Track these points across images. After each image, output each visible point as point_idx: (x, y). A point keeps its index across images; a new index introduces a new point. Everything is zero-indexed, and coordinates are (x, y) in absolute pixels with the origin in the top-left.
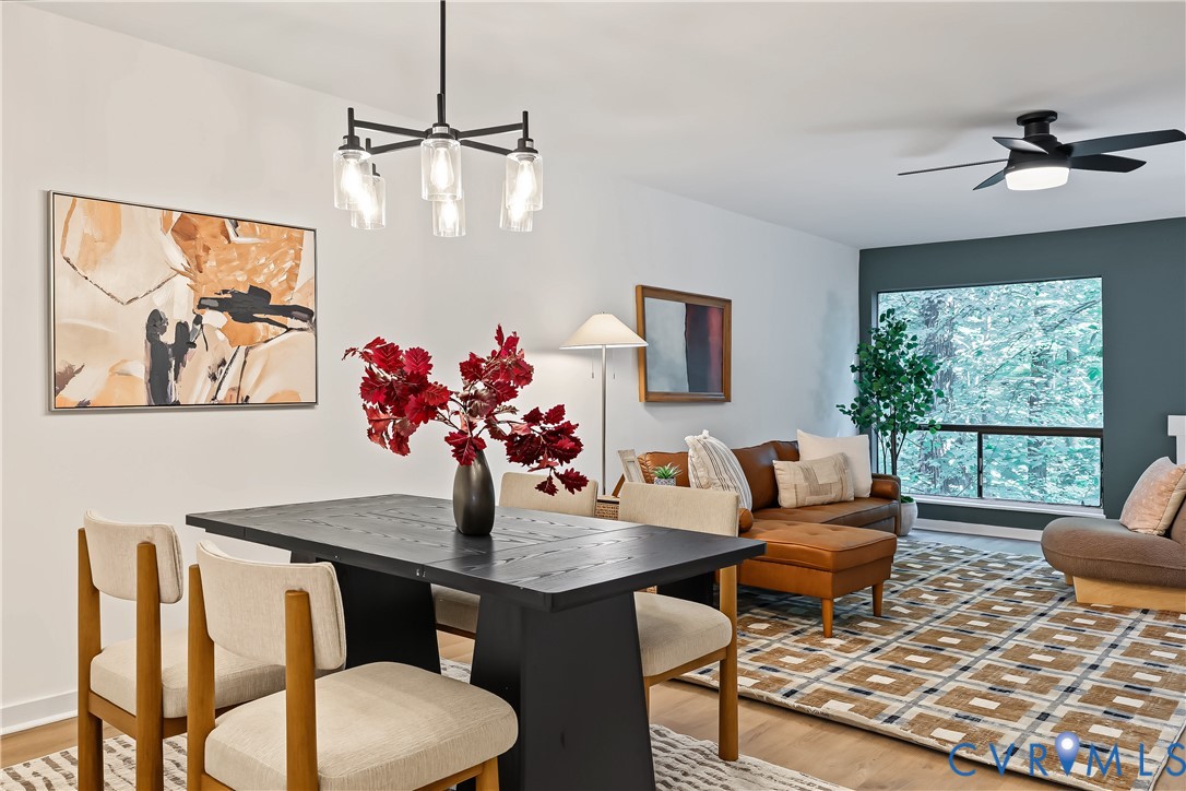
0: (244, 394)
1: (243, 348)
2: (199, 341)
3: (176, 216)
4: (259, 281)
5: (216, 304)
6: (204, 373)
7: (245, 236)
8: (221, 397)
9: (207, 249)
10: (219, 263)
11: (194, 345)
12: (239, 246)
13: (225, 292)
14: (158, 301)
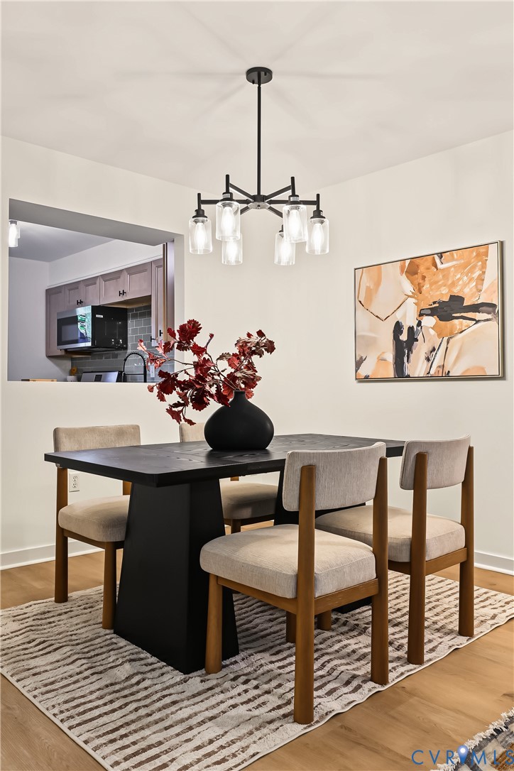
0: (446, 370)
1: (446, 339)
2: (420, 337)
3: (407, 262)
4: (456, 291)
5: (429, 312)
6: (423, 356)
7: (447, 262)
8: (432, 372)
9: (424, 278)
10: (431, 285)
11: (417, 340)
12: (443, 270)
13: (434, 303)
14: (399, 316)
